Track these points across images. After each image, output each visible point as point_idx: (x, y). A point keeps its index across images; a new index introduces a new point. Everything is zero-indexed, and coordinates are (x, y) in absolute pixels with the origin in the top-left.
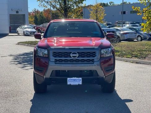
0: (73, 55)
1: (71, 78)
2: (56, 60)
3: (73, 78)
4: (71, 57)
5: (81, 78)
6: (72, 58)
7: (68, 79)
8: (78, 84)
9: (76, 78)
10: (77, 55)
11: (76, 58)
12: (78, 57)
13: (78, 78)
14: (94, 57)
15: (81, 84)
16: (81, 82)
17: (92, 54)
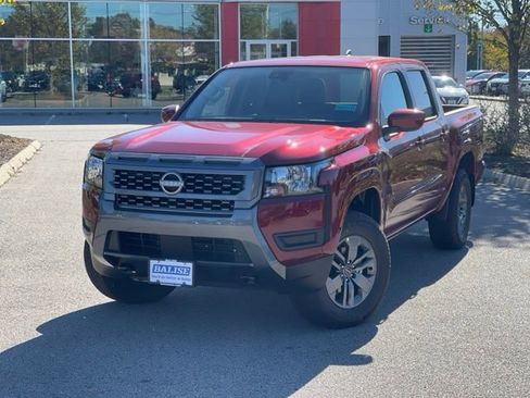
0: (168, 183)
1: (162, 263)
2: (119, 196)
3: (168, 262)
4: (161, 190)
5: (190, 265)
6: (166, 194)
7: (153, 263)
8: (181, 282)
9: (174, 263)
11: (177, 194)
12: (183, 191)
13: (181, 264)
14: (235, 193)
15: (190, 283)
16: (191, 277)
17: (229, 182)
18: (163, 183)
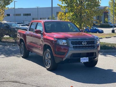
0: (84, 43)
1: (83, 58)
2: (73, 46)
3: (84, 58)
4: (82, 44)
5: (88, 58)
7: (81, 58)
8: (86, 61)
9: (85, 58)
10: (86, 43)
13: (86, 58)
14: (94, 44)
15: (88, 61)
16: (88, 60)
17: (91, 42)
18: (83, 43)
